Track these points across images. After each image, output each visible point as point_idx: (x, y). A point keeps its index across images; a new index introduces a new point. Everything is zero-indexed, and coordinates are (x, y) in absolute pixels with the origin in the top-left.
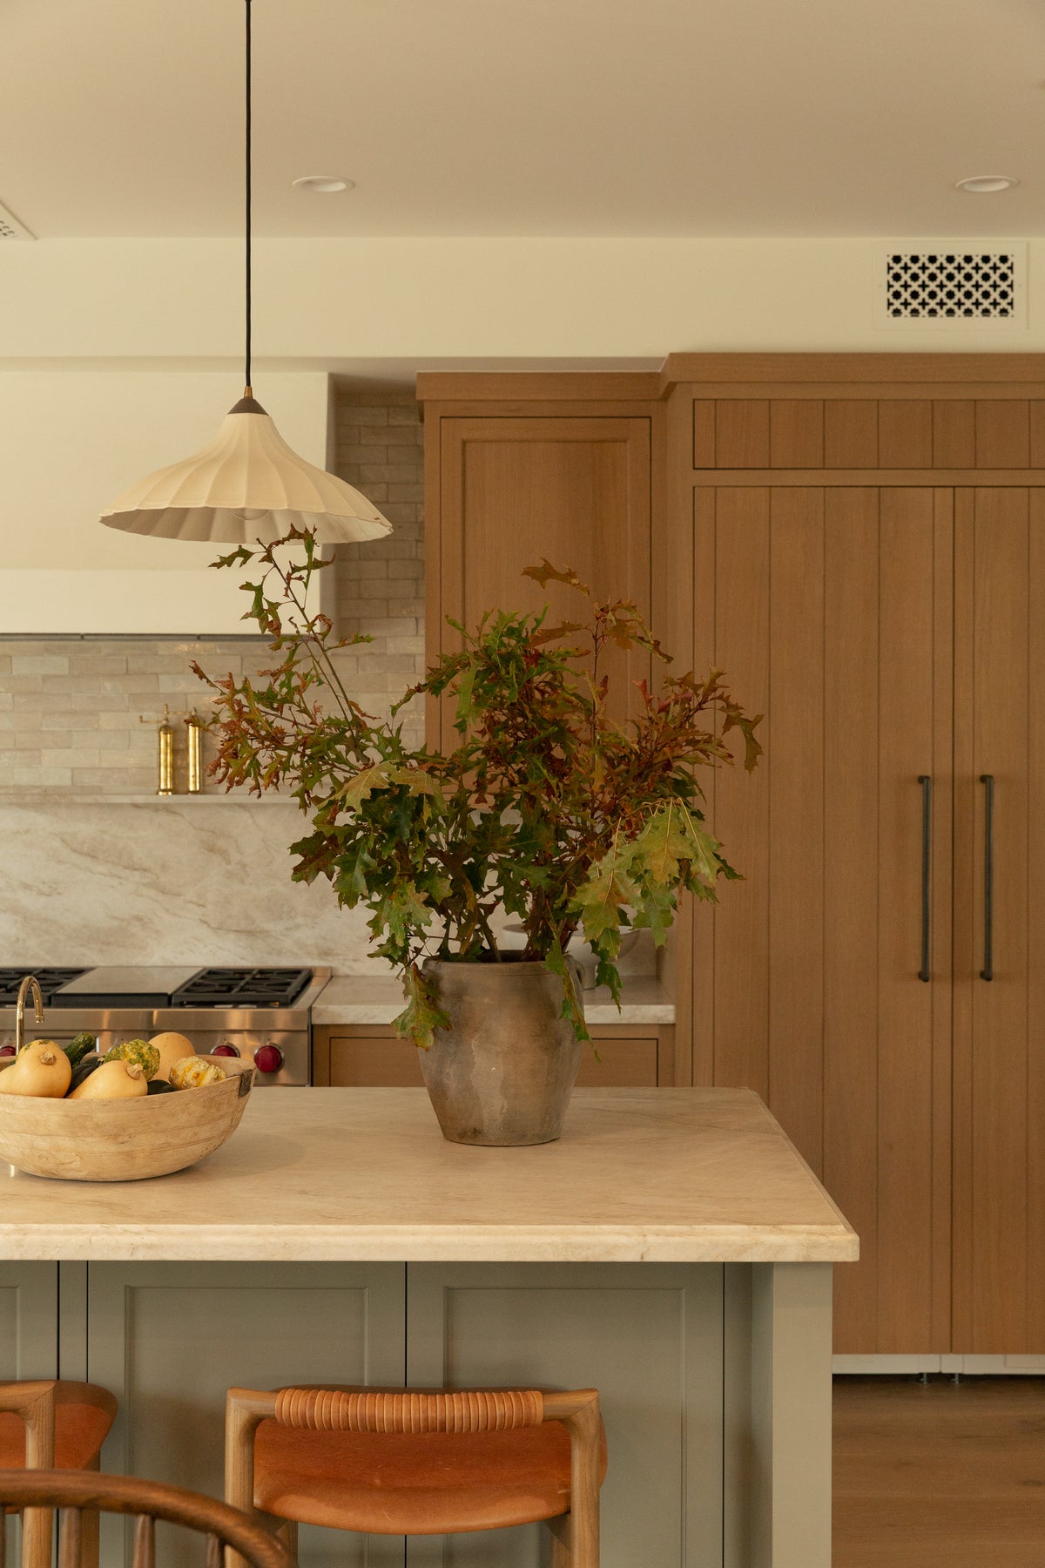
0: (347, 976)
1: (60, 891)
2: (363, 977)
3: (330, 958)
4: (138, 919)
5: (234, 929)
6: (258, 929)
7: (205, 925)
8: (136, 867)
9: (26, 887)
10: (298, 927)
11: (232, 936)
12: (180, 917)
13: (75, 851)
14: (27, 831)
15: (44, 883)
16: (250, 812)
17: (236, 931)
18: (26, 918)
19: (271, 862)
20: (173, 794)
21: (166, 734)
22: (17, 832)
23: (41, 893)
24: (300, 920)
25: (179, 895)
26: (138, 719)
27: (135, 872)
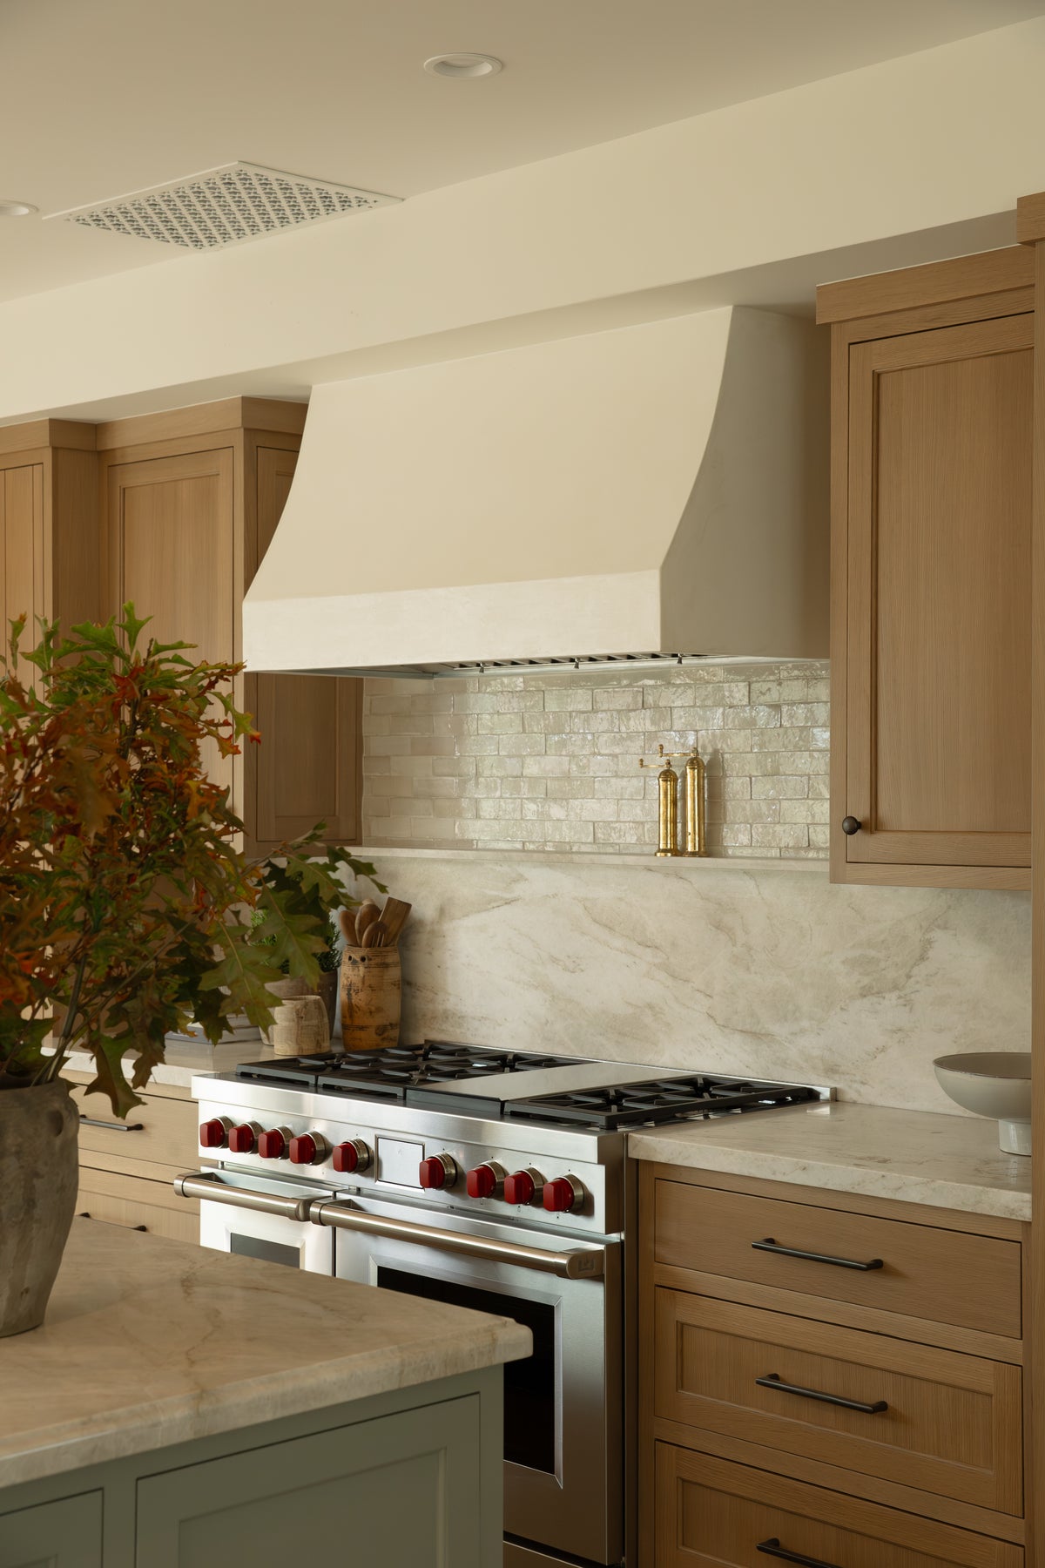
0: (855, 1103)
1: (582, 967)
2: (871, 1106)
3: (837, 1077)
4: (651, 1007)
5: (739, 1028)
6: (763, 1031)
7: (712, 1021)
8: (649, 944)
9: (554, 960)
10: (803, 1031)
11: (738, 1037)
12: (688, 1008)
13: (595, 921)
14: (555, 896)
15: (569, 957)
16: (755, 881)
17: (742, 1031)
18: (553, 996)
19: (776, 946)
20: (672, 855)
21: (666, 781)
22: (547, 896)
23: (566, 969)
24: (805, 1023)
25: (687, 981)
26: (638, 763)
27: (648, 950)
